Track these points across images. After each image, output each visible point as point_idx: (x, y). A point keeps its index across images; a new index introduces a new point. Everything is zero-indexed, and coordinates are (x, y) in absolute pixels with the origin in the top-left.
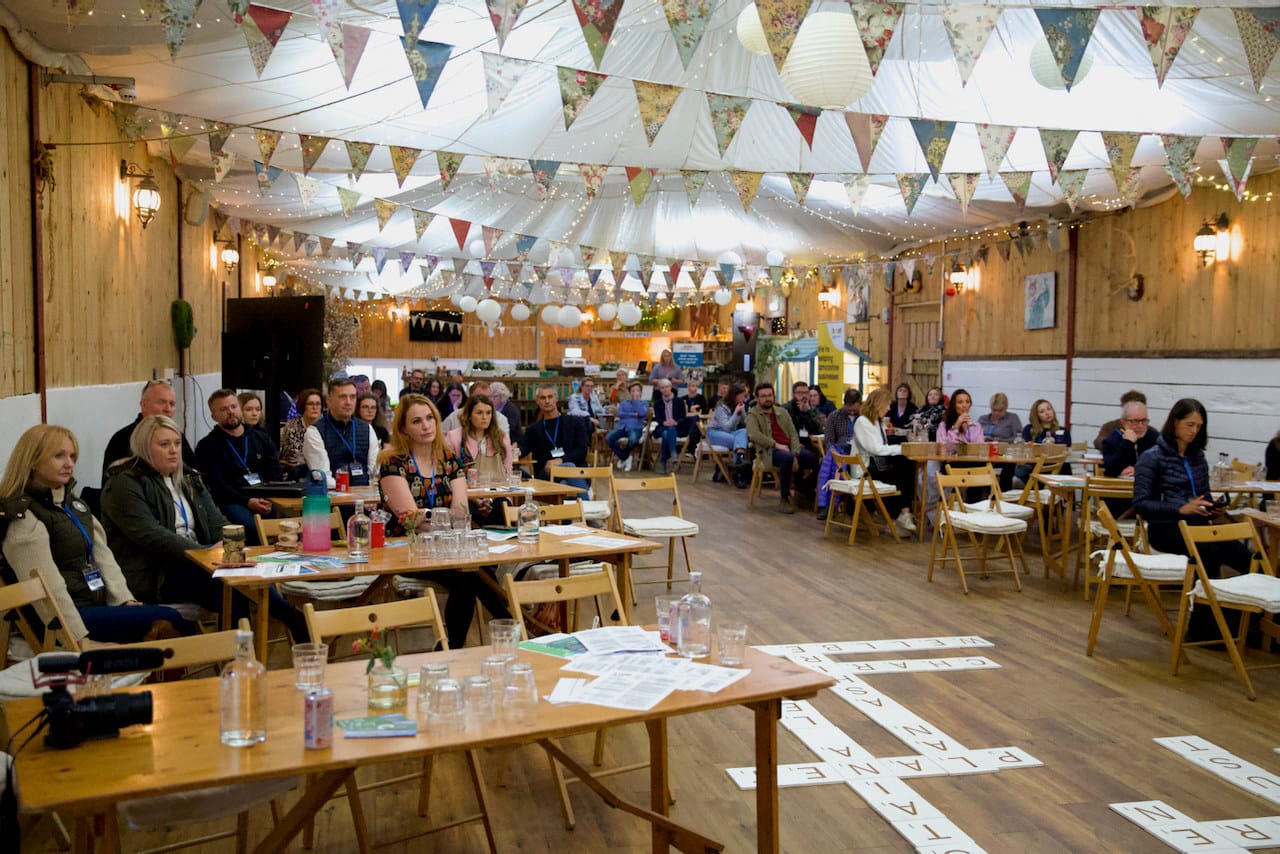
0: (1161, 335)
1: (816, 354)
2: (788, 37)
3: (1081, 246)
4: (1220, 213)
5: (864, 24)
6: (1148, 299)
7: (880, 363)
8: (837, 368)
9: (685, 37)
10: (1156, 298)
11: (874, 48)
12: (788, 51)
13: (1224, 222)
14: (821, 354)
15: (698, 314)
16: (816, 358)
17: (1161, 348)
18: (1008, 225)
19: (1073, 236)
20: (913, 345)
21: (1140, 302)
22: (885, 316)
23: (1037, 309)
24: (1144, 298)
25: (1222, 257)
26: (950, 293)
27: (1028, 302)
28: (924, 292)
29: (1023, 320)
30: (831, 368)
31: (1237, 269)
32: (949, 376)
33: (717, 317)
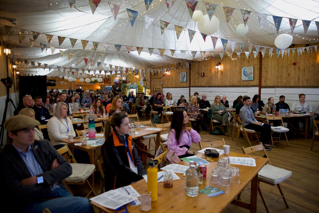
0: (208, 83)
1: (137, 87)
2: (230, 16)
3: (191, 67)
4: (219, 62)
5: (243, 15)
6: (205, 77)
7: (149, 89)
8: (142, 90)
9: (210, 14)
10: (207, 77)
11: (245, 21)
12: (230, 19)
13: (220, 64)
14: (138, 87)
15: (106, 80)
16: (137, 88)
17: (208, 86)
18: (176, 63)
19: (190, 65)
20: (155, 85)
21: (204, 77)
22: (149, 80)
23: (183, 78)
24: (205, 76)
25: (219, 69)
26: (164, 76)
27: (181, 77)
28: (158, 75)
29: (180, 80)
30: (140, 90)
31: (222, 72)
32: (164, 91)
33: (110, 80)
